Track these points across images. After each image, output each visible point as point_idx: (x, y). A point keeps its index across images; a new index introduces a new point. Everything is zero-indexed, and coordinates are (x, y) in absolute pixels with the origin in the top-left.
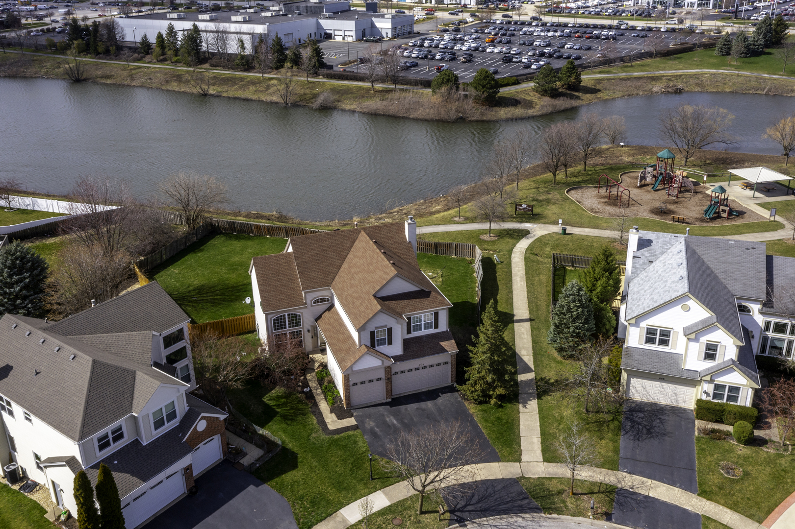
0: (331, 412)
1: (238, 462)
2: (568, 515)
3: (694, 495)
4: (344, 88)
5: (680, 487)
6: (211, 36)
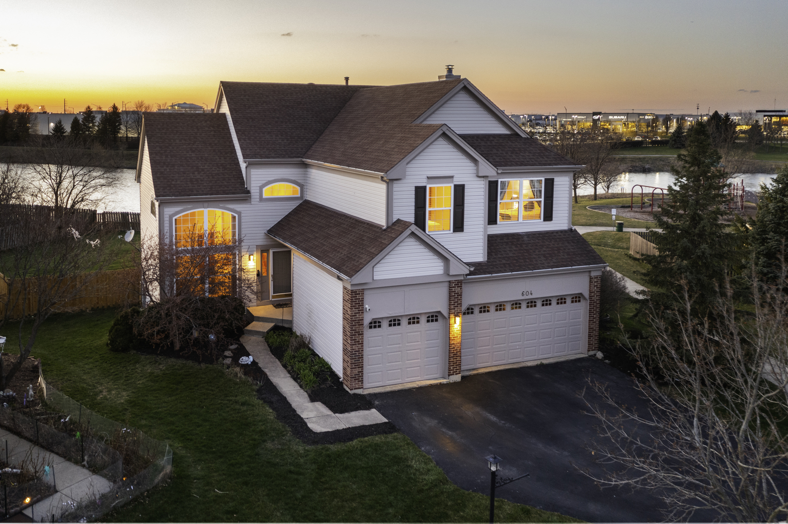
0: (313, 401)
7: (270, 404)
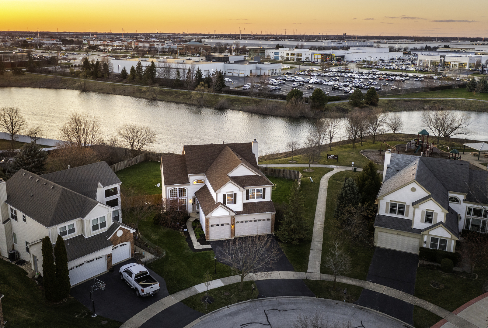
0: (198, 242)
1: (139, 260)
2: (330, 299)
3: (411, 295)
4: (235, 98)
5: (403, 291)
6: (161, 70)
7: (188, 242)
